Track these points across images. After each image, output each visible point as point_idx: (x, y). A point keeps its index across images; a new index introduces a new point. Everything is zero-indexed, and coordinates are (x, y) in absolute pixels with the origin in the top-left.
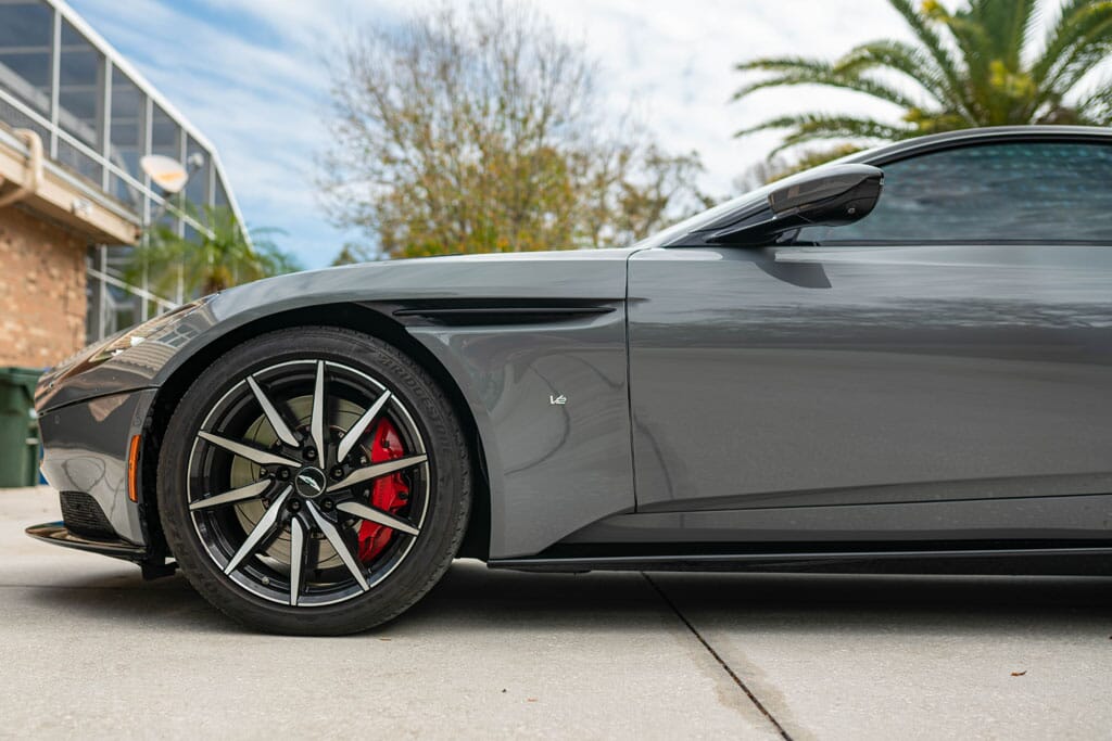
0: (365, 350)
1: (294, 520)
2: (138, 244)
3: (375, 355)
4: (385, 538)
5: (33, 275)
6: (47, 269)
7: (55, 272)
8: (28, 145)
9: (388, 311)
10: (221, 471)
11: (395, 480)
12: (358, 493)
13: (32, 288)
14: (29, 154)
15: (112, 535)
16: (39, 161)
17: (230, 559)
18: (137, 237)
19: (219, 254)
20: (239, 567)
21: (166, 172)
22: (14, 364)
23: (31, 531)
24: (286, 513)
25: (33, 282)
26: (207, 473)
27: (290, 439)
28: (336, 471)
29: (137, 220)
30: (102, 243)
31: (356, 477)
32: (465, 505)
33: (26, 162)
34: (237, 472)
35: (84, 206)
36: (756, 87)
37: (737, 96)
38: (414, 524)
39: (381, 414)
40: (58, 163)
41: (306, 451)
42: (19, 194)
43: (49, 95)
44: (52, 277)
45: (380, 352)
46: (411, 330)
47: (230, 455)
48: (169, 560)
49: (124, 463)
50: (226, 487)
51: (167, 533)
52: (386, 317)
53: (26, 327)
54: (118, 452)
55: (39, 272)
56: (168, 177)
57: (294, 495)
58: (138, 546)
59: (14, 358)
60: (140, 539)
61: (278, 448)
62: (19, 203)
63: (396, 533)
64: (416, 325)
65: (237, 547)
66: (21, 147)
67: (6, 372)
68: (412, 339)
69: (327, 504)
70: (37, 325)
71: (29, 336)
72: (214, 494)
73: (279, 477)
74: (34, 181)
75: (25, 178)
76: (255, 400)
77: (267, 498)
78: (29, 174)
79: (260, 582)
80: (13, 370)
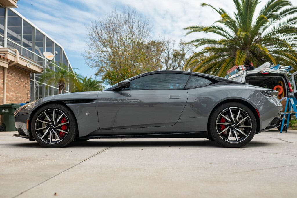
0: (60, 107)
1: (50, 132)
2: (42, 73)
3: (62, 108)
4: (64, 134)
5: (17, 82)
6: (21, 80)
7: (22, 80)
8: (16, 52)
9: (64, 102)
10: (40, 125)
11: (65, 126)
12: (60, 128)
13: (17, 84)
14: (16, 54)
15: (25, 135)
16: (18, 55)
17: (41, 137)
18: (42, 71)
19: (62, 74)
20: (43, 138)
21: (48, 56)
22: (13, 103)
23: (13, 135)
24: (49, 130)
25: (17, 83)
26: (38, 125)
27: (50, 120)
28: (56, 125)
29: (43, 67)
30: (34, 73)
31: (59, 125)
32: (75, 129)
33: (15, 56)
34: (43, 125)
35: (29, 65)
38: (67, 132)
39: (63, 116)
40: (23, 56)
41: (52, 122)
42: (14, 63)
43: (21, 36)
44: (22, 82)
45: (63, 107)
46: (67, 104)
47: (42, 123)
48: (34, 139)
49: (26, 124)
50: (41, 127)
51: (33, 134)
52: (63, 102)
53: (15, 94)
54: (26, 123)
55: (18, 81)
56: (49, 57)
57: (50, 128)
58: (29, 136)
59: (13, 101)
60: (29, 135)
61: (48, 121)
62: (14, 65)
63: (65, 133)
64: (67, 103)
65: (42, 135)
66: (14, 53)
67: (11, 105)
68: (67, 105)
69: (55, 129)
70: (18, 93)
71: (16, 96)
72: (39, 128)
73: (48, 125)
74: (17, 60)
75: (15, 59)
76: (45, 115)
77: (47, 128)
78: (16, 58)
79: (46, 141)
80: (12, 104)
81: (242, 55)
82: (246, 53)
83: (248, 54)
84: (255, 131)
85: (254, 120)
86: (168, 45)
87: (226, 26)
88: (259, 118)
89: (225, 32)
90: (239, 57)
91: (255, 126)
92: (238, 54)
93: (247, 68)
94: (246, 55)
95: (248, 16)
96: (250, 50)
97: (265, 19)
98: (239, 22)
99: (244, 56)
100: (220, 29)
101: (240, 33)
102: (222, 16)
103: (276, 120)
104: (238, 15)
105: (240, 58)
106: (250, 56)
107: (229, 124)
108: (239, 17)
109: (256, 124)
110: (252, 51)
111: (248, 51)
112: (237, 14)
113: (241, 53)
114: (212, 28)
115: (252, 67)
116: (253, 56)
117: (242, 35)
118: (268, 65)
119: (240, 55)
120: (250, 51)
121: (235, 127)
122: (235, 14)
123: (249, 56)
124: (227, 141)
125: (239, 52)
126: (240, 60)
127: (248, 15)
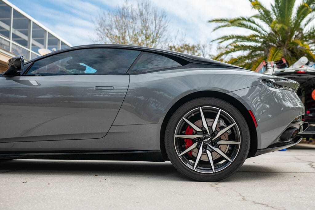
36: (220, 27)
37: (214, 30)
81: (277, 53)
82: (283, 50)
83: (286, 52)
84: (245, 151)
85: (246, 132)
86: (204, 49)
87: (262, 20)
88: (255, 128)
89: (258, 25)
90: (273, 55)
91: (247, 141)
92: (271, 52)
93: (277, 65)
94: (282, 53)
95: (286, 7)
96: (288, 48)
97: (306, 8)
98: (277, 15)
99: (279, 54)
100: (251, 22)
101: (275, 25)
102: (252, 4)
103: (290, 131)
104: (276, 6)
105: (275, 57)
106: (288, 55)
107: (199, 138)
108: (277, 8)
109: (249, 138)
110: (291, 49)
111: (285, 49)
112: (274, 5)
113: (276, 51)
114: (240, 19)
115: (284, 64)
116: (292, 56)
117: (277, 27)
118: (304, 61)
119: (275, 53)
120: (289, 50)
121: (210, 144)
122: (272, 6)
123: (286, 54)
124: (193, 170)
125: (274, 50)
126: (274, 58)
127: (287, 4)
